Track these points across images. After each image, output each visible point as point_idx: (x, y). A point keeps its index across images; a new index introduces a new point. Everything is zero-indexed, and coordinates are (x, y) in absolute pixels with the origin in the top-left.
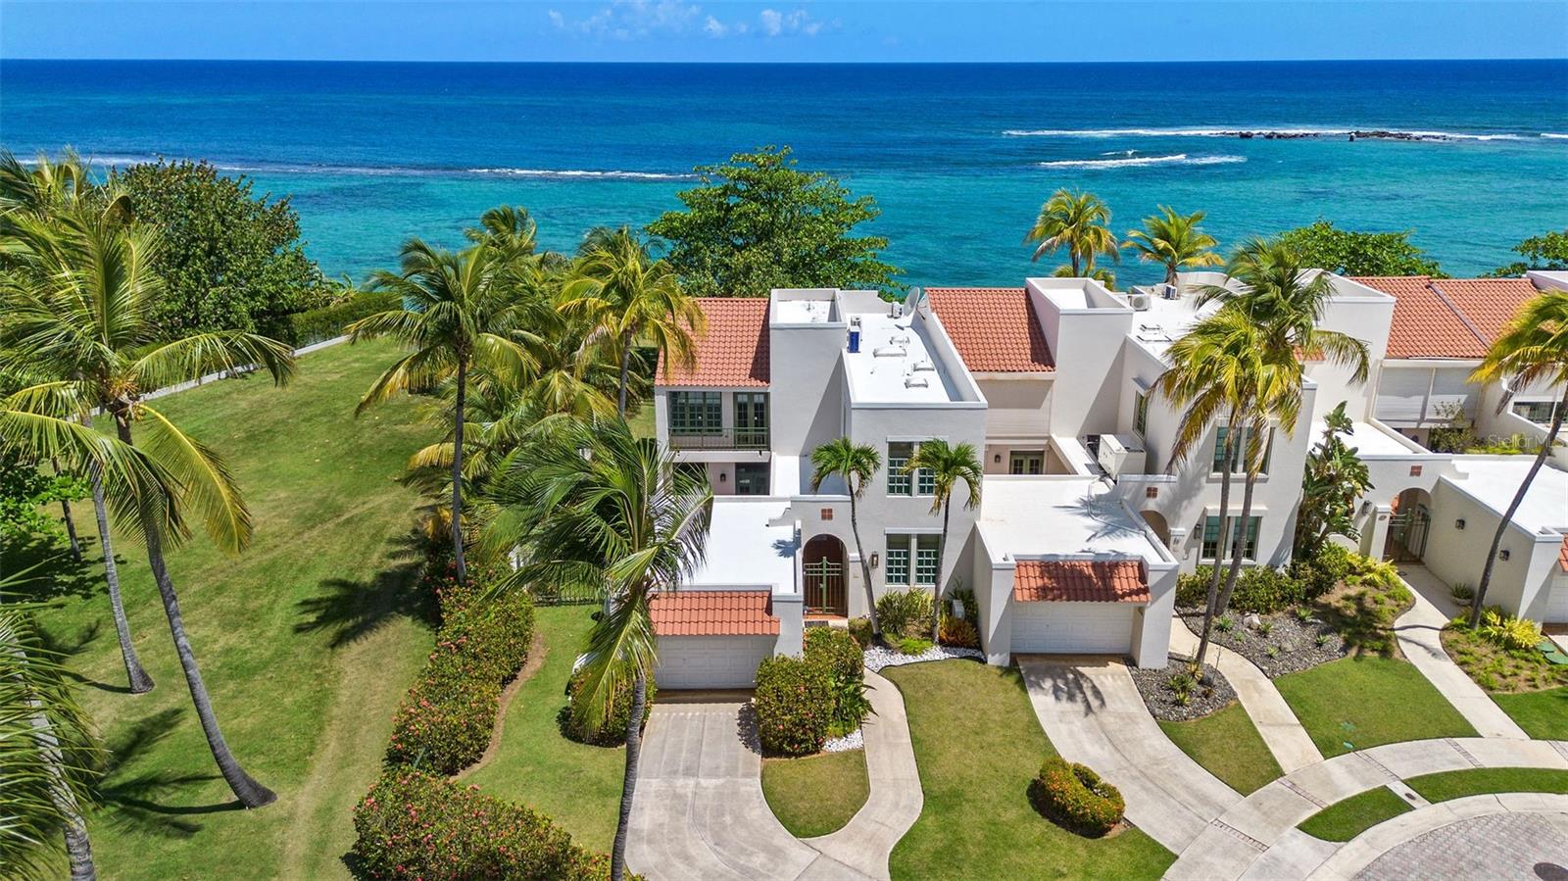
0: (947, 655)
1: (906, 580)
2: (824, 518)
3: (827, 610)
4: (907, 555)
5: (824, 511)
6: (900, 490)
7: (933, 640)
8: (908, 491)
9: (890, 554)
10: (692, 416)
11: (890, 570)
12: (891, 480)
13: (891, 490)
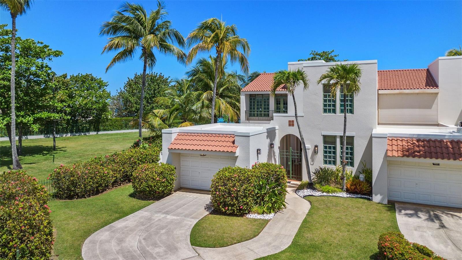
0: (348, 196)
1: (335, 163)
2: (290, 125)
3: (292, 177)
4: (335, 148)
5: (290, 121)
6: (330, 111)
7: (342, 189)
8: (334, 111)
9: (325, 147)
10: (258, 109)
11: (325, 157)
12: (325, 105)
13: (325, 111)
